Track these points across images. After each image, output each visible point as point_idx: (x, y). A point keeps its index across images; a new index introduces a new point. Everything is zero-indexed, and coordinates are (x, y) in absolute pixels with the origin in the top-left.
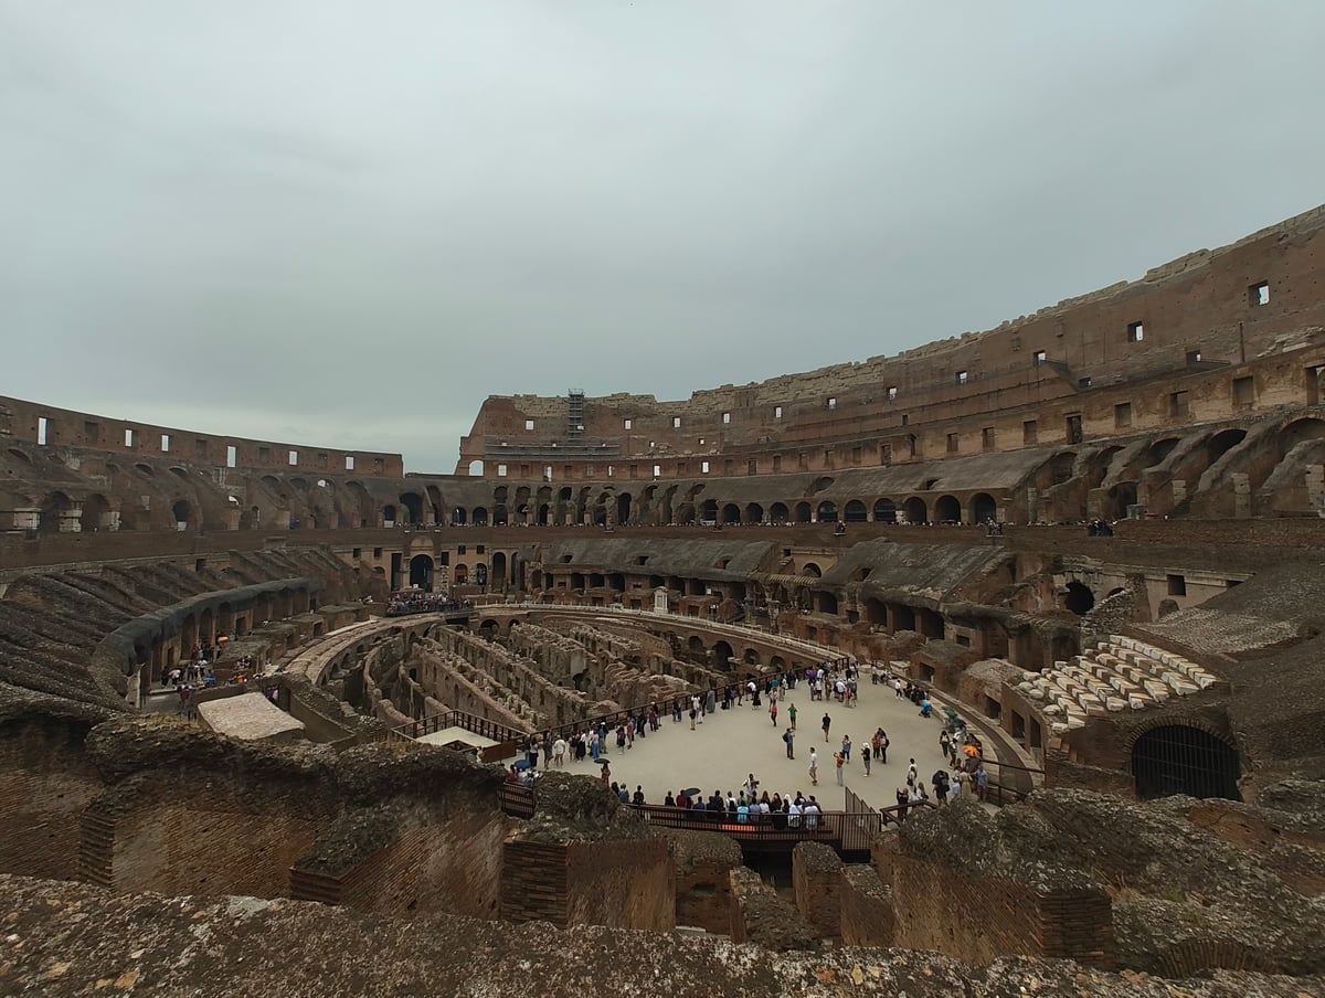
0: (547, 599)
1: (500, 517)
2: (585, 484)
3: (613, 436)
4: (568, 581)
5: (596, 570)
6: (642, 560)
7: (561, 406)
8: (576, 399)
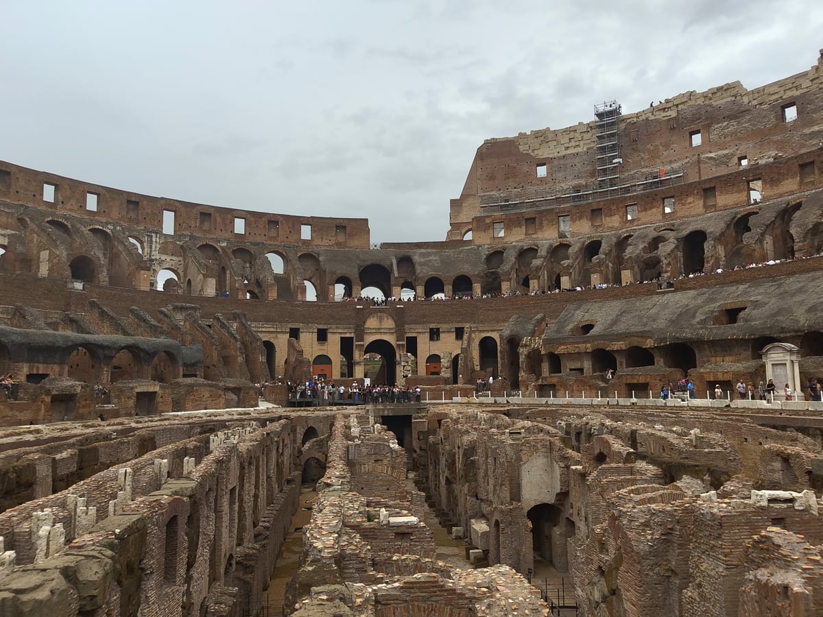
0: (543, 390)
1: (492, 287)
2: (623, 233)
3: (671, 162)
4: (587, 365)
5: (636, 342)
6: (732, 315)
7: (589, 136)
8: (609, 118)
